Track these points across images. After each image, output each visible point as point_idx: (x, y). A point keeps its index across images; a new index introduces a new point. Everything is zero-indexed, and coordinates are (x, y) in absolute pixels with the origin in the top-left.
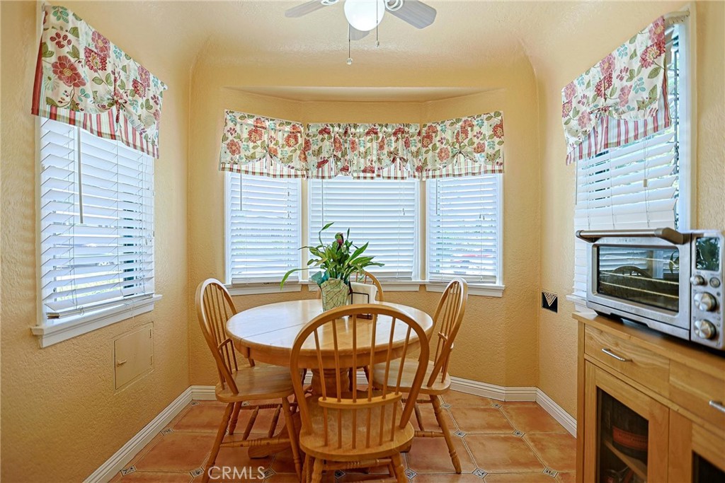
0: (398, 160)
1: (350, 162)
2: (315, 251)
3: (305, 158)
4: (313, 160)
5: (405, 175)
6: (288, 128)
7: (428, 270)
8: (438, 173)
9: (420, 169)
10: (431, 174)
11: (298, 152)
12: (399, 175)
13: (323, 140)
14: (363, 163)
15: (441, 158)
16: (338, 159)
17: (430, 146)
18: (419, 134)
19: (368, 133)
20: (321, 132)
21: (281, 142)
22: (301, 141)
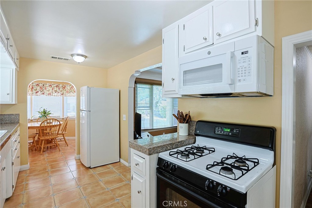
0: (57, 92)
1: (45, 92)
3: (32, 91)
4: (35, 91)
5: (59, 95)
7: (64, 115)
8: (66, 95)
9: (62, 94)
10: (65, 95)
11: (30, 90)
12: (57, 95)
13: (37, 87)
14: (48, 93)
15: (67, 92)
16: (42, 91)
17: (65, 90)
18: (62, 87)
19: (49, 86)
20: (36, 85)
22: (31, 87)
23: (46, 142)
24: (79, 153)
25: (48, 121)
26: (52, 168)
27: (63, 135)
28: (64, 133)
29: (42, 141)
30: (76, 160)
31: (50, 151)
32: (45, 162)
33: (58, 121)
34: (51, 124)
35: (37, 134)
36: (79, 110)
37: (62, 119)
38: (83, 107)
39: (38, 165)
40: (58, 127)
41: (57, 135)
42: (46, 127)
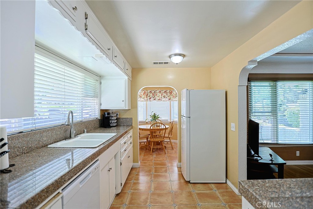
0: (165, 98)
1: (156, 98)
2: (151, 116)
3: (147, 97)
4: (149, 98)
5: (167, 100)
6: (144, 92)
7: (171, 119)
8: (173, 100)
9: (170, 99)
12: (165, 100)
13: (150, 94)
14: (158, 98)
15: (173, 97)
16: (153, 97)
17: (171, 95)
18: (169, 92)
19: (159, 92)
20: (150, 92)
21: (142, 95)
22: (146, 94)
23: (155, 143)
24: (180, 161)
25: (158, 125)
26: (156, 171)
27: (170, 138)
28: (170, 136)
29: (152, 142)
30: (178, 167)
31: (158, 152)
32: (152, 163)
33: (164, 125)
34: (160, 128)
35: (149, 135)
36: (180, 116)
37: (169, 123)
38: (184, 112)
39: (146, 165)
40: (164, 131)
41: (163, 139)
42: (156, 129)
